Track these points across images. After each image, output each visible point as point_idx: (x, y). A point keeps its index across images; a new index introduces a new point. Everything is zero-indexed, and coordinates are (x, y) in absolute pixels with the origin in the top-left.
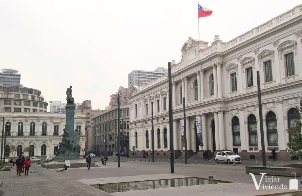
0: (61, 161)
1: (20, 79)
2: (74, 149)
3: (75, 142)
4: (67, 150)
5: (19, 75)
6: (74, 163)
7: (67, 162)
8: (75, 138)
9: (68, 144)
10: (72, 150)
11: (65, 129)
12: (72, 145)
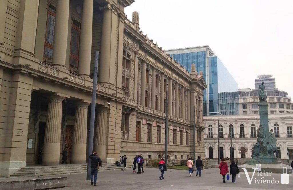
0: (253, 164)
1: (274, 83)
2: (270, 152)
3: (269, 144)
4: (262, 152)
5: (273, 79)
6: (267, 168)
7: (259, 165)
8: (270, 139)
9: (262, 146)
10: (267, 152)
11: (258, 130)
12: (266, 147)
